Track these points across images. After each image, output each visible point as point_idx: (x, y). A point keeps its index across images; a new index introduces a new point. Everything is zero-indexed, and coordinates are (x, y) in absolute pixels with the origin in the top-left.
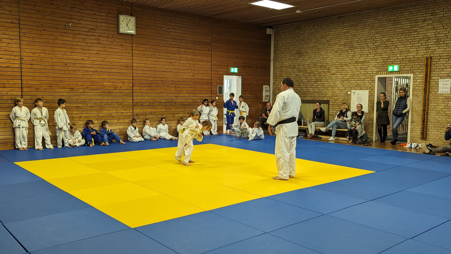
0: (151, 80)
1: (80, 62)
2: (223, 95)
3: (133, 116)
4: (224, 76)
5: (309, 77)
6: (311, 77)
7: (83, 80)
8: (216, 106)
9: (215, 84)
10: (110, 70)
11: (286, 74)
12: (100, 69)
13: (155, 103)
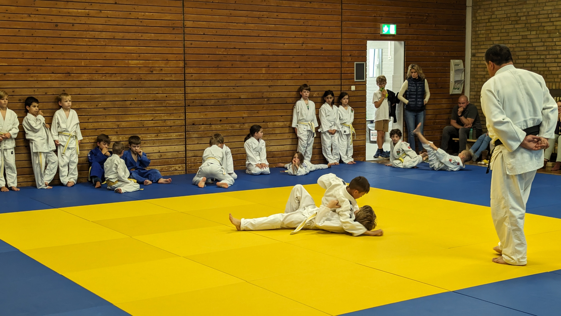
0: (220, 53)
1: (83, 20)
2: (365, 82)
3: (185, 126)
4: (368, 41)
5: (550, 40)
6: (555, 40)
7: (88, 56)
8: (350, 104)
9: (350, 59)
10: (140, 35)
11: (500, 35)
12: (120, 34)
13: (229, 101)
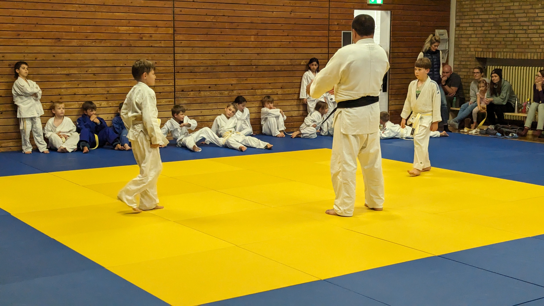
3: (175, 92)
4: (355, 11)
5: (532, 11)
6: (537, 11)
7: (78, 22)
9: (337, 28)
10: (130, 1)
13: (217, 68)
